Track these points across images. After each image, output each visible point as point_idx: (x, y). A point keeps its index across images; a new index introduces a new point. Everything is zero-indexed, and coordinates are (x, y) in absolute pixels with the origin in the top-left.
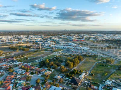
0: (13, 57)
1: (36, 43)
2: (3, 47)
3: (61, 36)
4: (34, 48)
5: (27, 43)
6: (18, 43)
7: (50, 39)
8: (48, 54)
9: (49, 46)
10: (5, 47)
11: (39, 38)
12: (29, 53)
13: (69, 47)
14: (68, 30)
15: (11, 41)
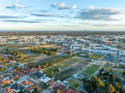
15: (32, 41)
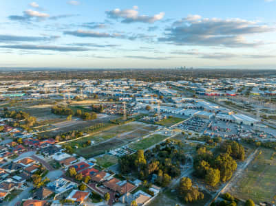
0: (54, 138)
1: (114, 100)
2: (40, 106)
3: (174, 83)
4: (109, 114)
5: (95, 98)
6: (75, 98)
7: (149, 88)
8: (143, 133)
9: (147, 108)
10: (44, 106)
11: (123, 86)
12: (97, 125)
13: (198, 112)
14: (192, 68)
